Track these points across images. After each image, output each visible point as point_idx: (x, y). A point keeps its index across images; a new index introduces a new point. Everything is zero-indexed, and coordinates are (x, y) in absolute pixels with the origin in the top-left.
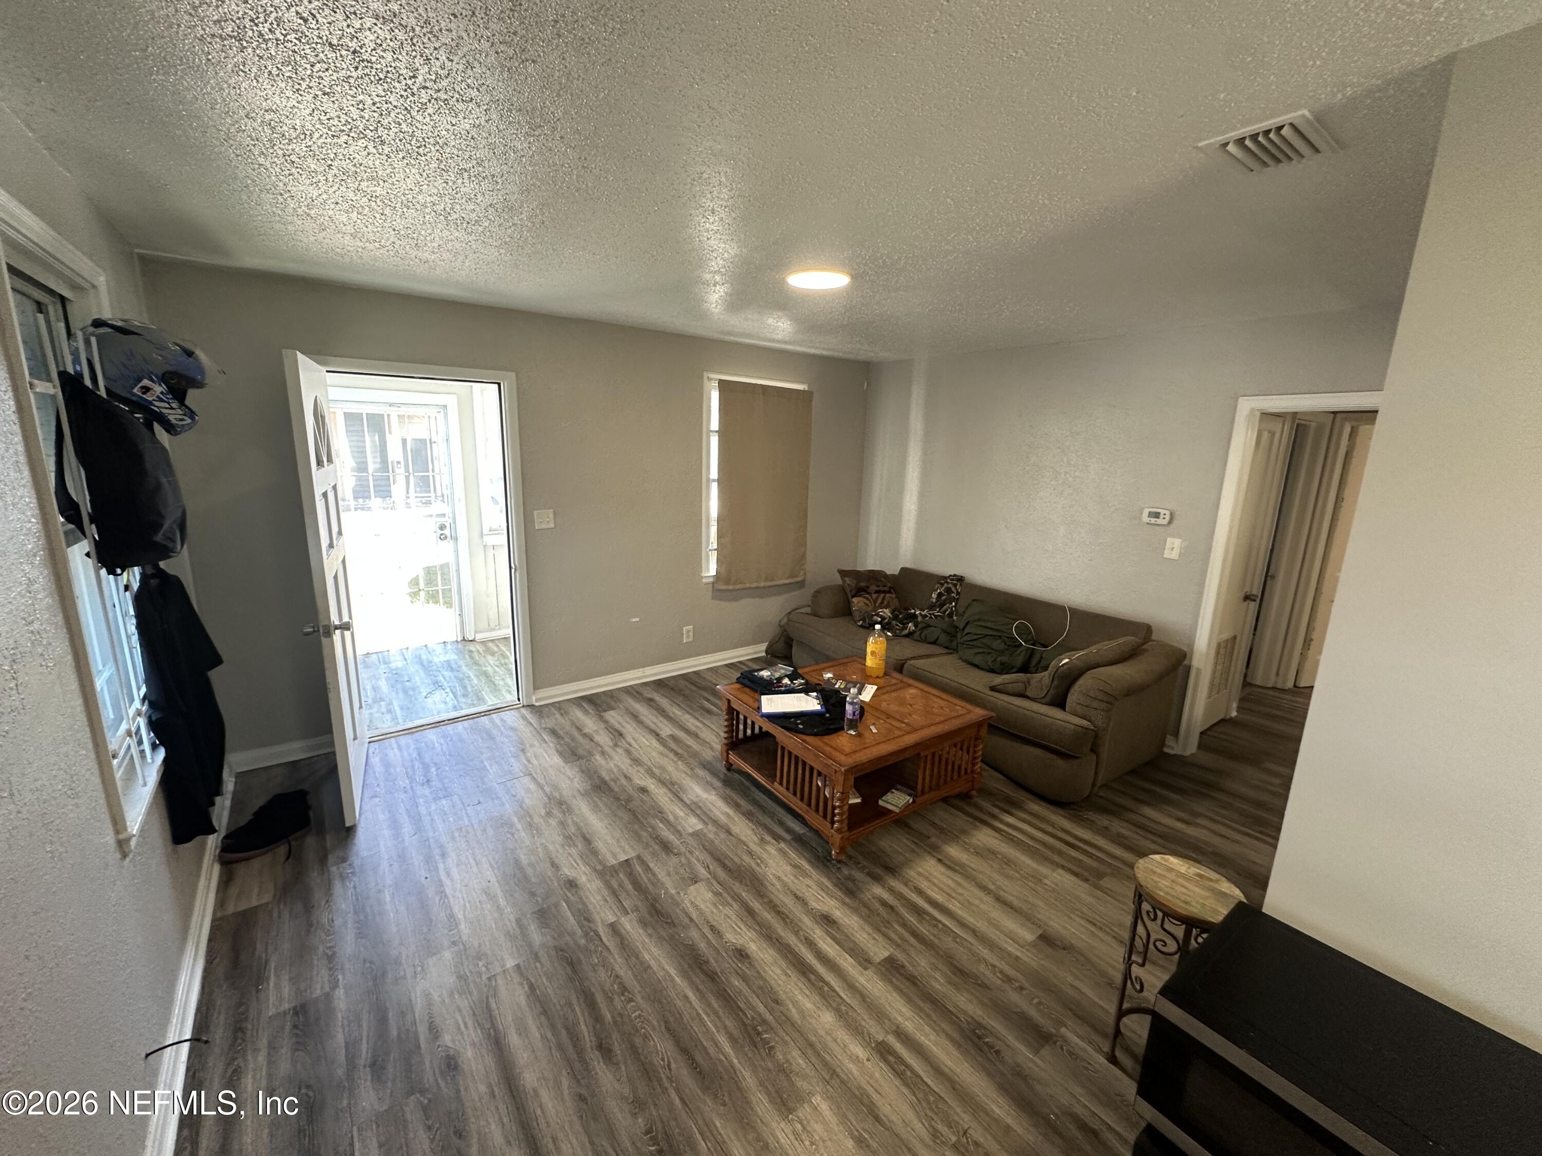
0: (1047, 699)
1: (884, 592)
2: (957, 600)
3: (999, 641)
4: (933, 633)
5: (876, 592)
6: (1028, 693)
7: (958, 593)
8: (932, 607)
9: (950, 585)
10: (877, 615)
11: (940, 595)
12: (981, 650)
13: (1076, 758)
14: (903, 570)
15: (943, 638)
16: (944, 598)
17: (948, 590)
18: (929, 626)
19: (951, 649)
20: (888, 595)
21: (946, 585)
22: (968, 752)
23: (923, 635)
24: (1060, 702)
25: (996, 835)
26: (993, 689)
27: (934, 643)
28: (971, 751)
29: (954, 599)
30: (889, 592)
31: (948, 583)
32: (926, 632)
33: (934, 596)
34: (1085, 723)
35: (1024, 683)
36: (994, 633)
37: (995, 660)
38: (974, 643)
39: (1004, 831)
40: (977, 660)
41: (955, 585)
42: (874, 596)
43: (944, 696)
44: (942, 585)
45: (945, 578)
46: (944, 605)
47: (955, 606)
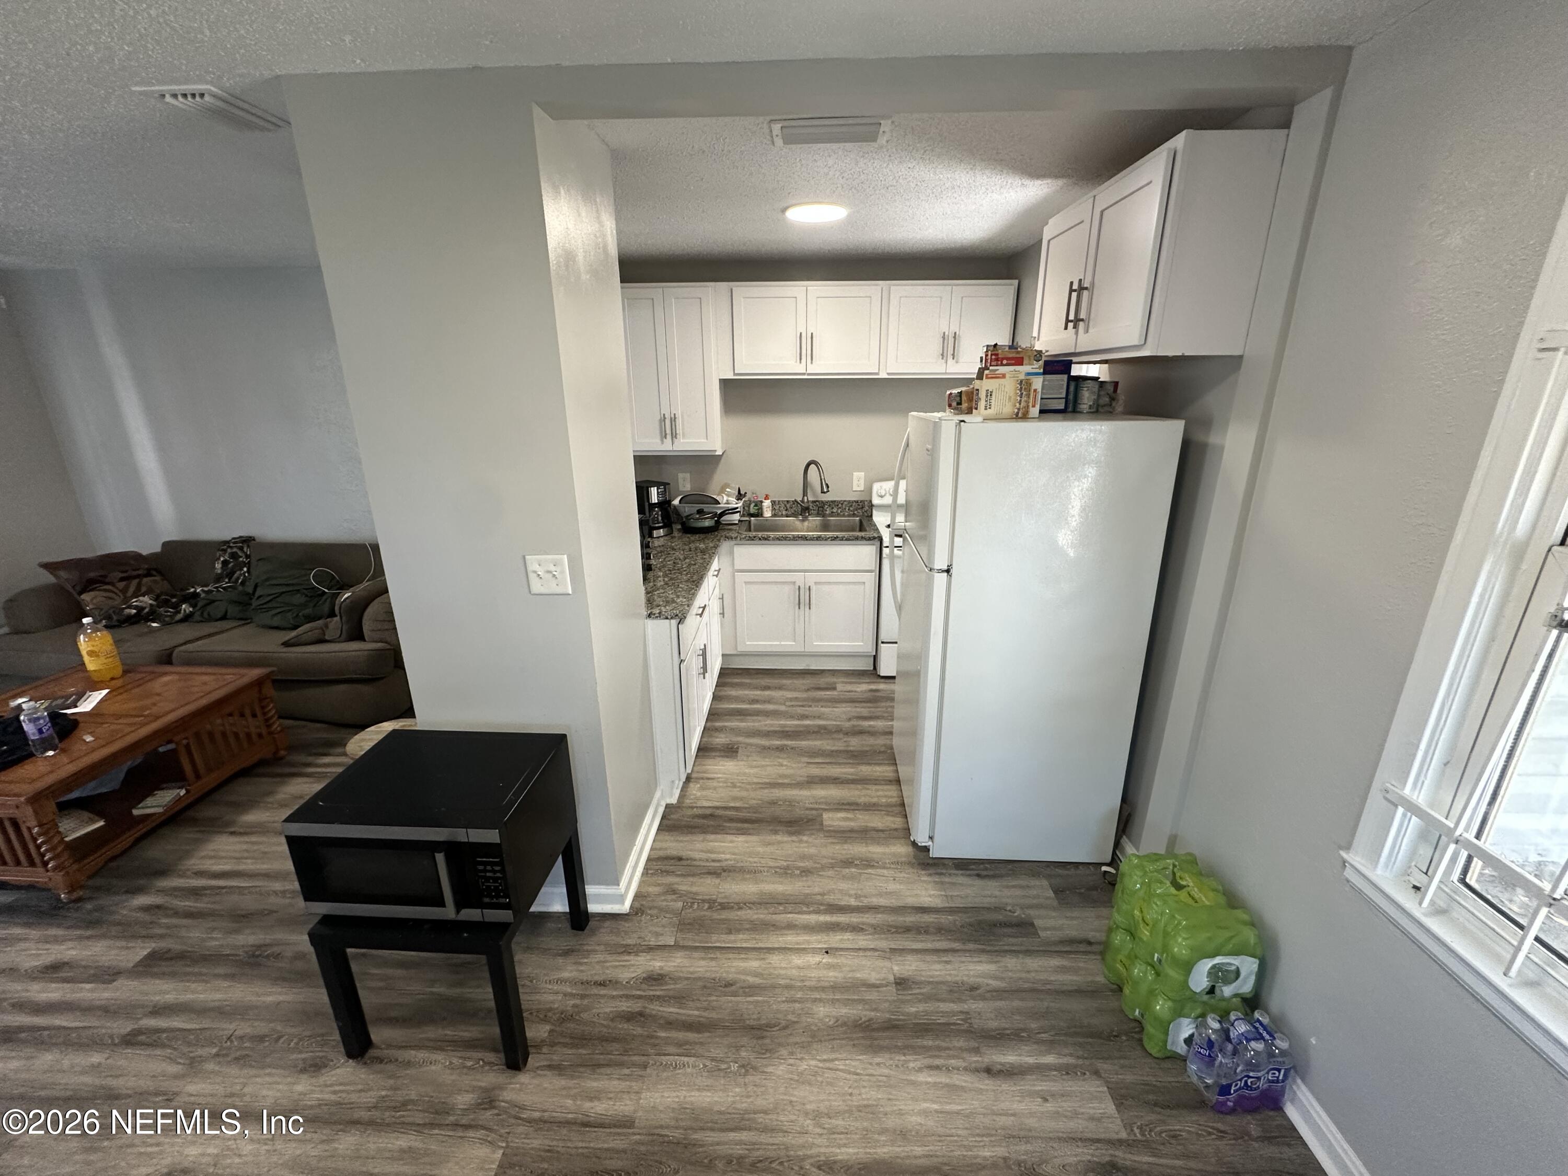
0: (344, 636)
1: (138, 576)
2: (249, 565)
3: (299, 595)
4: (217, 609)
5: (122, 579)
6: (327, 638)
7: (247, 556)
8: (219, 579)
9: (235, 550)
10: (130, 607)
11: (225, 563)
12: (279, 610)
13: (382, 678)
14: (166, 545)
15: (233, 610)
16: (230, 565)
17: (234, 556)
18: (213, 601)
19: (245, 620)
20: (145, 580)
21: (229, 550)
22: (254, 716)
23: (205, 615)
24: (357, 635)
25: (311, 780)
26: (286, 644)
27: (224, 618)
28: (259, 713)
29: (244, 564)
30: (149, 575)
31: (231, 547)
32: (209, 608)
33: (218, 566)
34: (379, 645)
35: (321, 628)
36: (291, 588)
37: (298, 615)
38: (270, 605)
39: (316, 773)
40: (276, 621)
41: (241, 549)
42: (121, 585)
43: (210, 670)
44: (225, 551)
45: (226, 543)
46: (233, 573)
47: (248, 571)
